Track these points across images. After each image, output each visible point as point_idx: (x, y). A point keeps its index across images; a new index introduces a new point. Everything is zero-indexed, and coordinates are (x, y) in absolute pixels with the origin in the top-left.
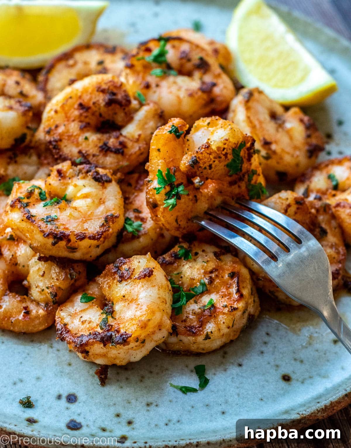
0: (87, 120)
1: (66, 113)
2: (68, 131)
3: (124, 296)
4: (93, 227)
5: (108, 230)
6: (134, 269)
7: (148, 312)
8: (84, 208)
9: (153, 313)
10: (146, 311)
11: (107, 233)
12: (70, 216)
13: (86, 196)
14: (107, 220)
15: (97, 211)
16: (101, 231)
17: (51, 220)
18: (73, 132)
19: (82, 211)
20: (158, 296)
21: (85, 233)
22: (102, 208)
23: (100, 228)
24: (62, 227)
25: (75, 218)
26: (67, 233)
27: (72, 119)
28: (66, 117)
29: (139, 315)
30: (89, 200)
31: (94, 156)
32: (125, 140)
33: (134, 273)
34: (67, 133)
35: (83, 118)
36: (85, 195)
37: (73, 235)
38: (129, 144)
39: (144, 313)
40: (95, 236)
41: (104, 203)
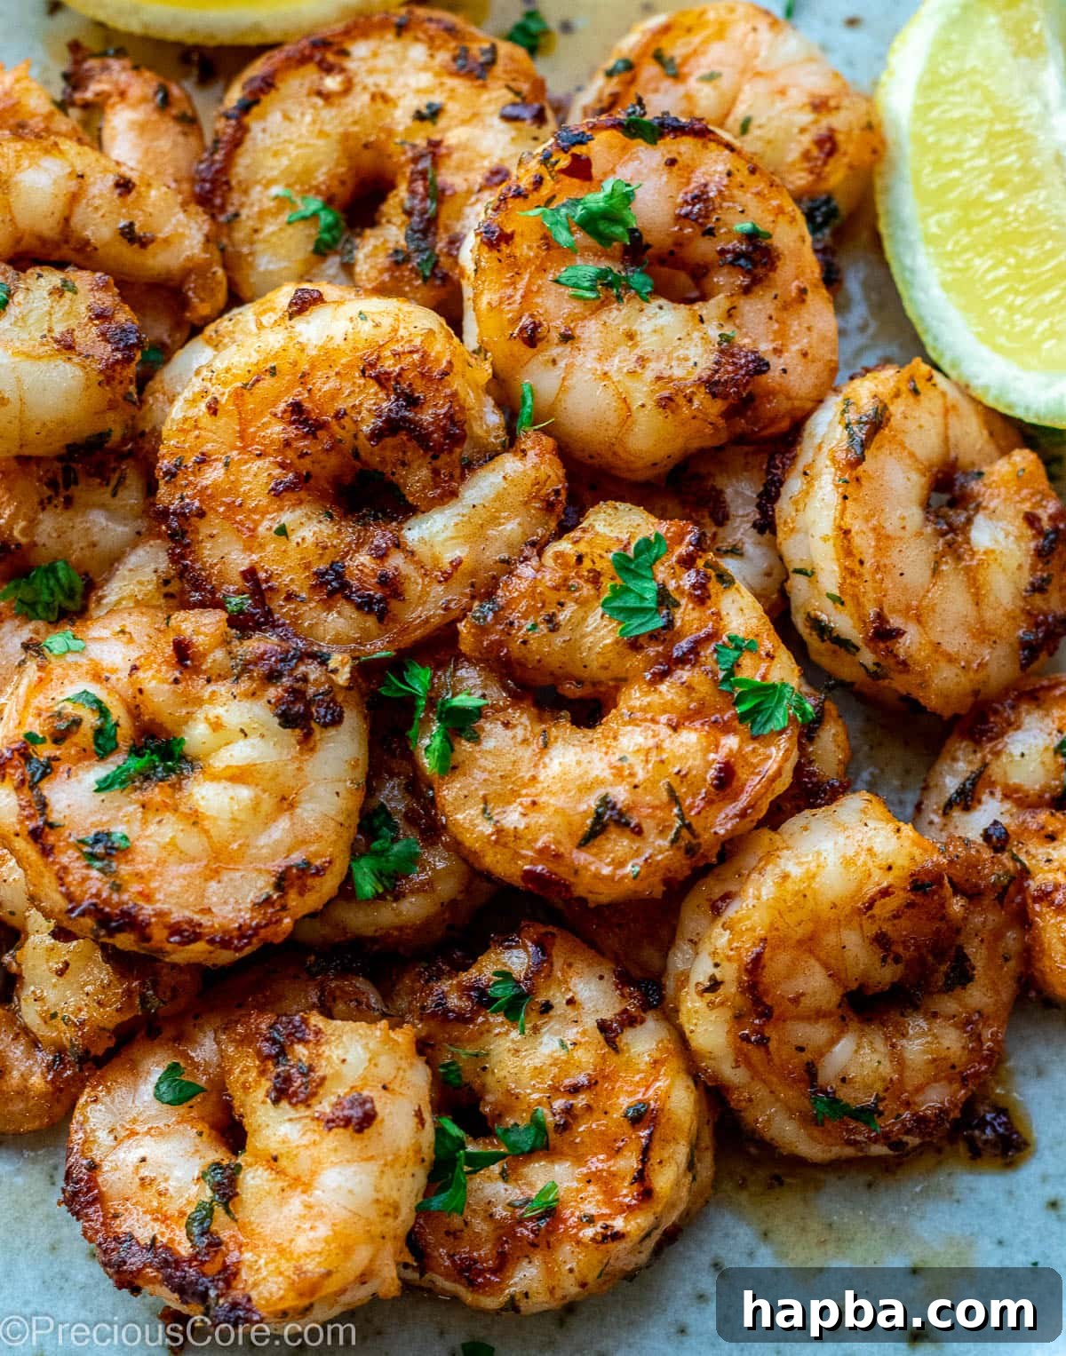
0: (305, 465)
1: (244, 423)
2: (233, 488)
3: (275, 1159)
4: (232, 900)
5: (279, 921)
6: (323, 1079)
7: (333, 1246)
8: (220, 823)
9: (347, 1251)
10: (327, 1242)
11: (271, 929)
12: (170, 848)
13: (239, 776)
14: (283, 882)
15: (263, 840)
16: (254, 923)
17: (105, 850)
18: (246, 495)
19: (213, 832)
20: (375, 1195)
21: (200, 925)
22: (281, 829)
23: (252, 910)
24: (135, 887)
25: (185, 858)
26: (148, 910)
27: (257, 448)
28: (242, 435)
29: (303, 1250)
30: (244, 793)
31: (290, 597)
32: (407, 569)
33: (321, 1091)
34: (228, 492)
35: (291, 456)
36: (237, 772)
37: (161, 926)
38: (414, 585)
39: (319, 1249)
40: (231, 938)
41: (292, 806)
